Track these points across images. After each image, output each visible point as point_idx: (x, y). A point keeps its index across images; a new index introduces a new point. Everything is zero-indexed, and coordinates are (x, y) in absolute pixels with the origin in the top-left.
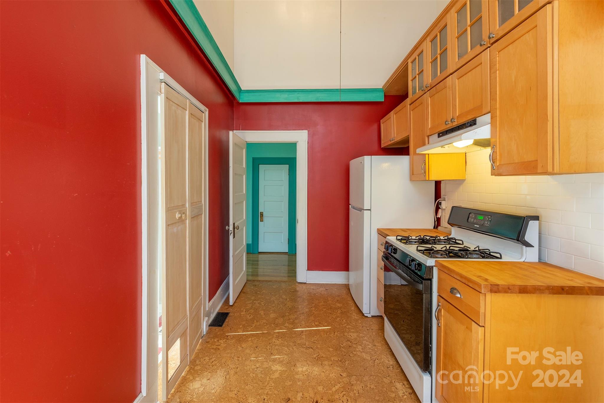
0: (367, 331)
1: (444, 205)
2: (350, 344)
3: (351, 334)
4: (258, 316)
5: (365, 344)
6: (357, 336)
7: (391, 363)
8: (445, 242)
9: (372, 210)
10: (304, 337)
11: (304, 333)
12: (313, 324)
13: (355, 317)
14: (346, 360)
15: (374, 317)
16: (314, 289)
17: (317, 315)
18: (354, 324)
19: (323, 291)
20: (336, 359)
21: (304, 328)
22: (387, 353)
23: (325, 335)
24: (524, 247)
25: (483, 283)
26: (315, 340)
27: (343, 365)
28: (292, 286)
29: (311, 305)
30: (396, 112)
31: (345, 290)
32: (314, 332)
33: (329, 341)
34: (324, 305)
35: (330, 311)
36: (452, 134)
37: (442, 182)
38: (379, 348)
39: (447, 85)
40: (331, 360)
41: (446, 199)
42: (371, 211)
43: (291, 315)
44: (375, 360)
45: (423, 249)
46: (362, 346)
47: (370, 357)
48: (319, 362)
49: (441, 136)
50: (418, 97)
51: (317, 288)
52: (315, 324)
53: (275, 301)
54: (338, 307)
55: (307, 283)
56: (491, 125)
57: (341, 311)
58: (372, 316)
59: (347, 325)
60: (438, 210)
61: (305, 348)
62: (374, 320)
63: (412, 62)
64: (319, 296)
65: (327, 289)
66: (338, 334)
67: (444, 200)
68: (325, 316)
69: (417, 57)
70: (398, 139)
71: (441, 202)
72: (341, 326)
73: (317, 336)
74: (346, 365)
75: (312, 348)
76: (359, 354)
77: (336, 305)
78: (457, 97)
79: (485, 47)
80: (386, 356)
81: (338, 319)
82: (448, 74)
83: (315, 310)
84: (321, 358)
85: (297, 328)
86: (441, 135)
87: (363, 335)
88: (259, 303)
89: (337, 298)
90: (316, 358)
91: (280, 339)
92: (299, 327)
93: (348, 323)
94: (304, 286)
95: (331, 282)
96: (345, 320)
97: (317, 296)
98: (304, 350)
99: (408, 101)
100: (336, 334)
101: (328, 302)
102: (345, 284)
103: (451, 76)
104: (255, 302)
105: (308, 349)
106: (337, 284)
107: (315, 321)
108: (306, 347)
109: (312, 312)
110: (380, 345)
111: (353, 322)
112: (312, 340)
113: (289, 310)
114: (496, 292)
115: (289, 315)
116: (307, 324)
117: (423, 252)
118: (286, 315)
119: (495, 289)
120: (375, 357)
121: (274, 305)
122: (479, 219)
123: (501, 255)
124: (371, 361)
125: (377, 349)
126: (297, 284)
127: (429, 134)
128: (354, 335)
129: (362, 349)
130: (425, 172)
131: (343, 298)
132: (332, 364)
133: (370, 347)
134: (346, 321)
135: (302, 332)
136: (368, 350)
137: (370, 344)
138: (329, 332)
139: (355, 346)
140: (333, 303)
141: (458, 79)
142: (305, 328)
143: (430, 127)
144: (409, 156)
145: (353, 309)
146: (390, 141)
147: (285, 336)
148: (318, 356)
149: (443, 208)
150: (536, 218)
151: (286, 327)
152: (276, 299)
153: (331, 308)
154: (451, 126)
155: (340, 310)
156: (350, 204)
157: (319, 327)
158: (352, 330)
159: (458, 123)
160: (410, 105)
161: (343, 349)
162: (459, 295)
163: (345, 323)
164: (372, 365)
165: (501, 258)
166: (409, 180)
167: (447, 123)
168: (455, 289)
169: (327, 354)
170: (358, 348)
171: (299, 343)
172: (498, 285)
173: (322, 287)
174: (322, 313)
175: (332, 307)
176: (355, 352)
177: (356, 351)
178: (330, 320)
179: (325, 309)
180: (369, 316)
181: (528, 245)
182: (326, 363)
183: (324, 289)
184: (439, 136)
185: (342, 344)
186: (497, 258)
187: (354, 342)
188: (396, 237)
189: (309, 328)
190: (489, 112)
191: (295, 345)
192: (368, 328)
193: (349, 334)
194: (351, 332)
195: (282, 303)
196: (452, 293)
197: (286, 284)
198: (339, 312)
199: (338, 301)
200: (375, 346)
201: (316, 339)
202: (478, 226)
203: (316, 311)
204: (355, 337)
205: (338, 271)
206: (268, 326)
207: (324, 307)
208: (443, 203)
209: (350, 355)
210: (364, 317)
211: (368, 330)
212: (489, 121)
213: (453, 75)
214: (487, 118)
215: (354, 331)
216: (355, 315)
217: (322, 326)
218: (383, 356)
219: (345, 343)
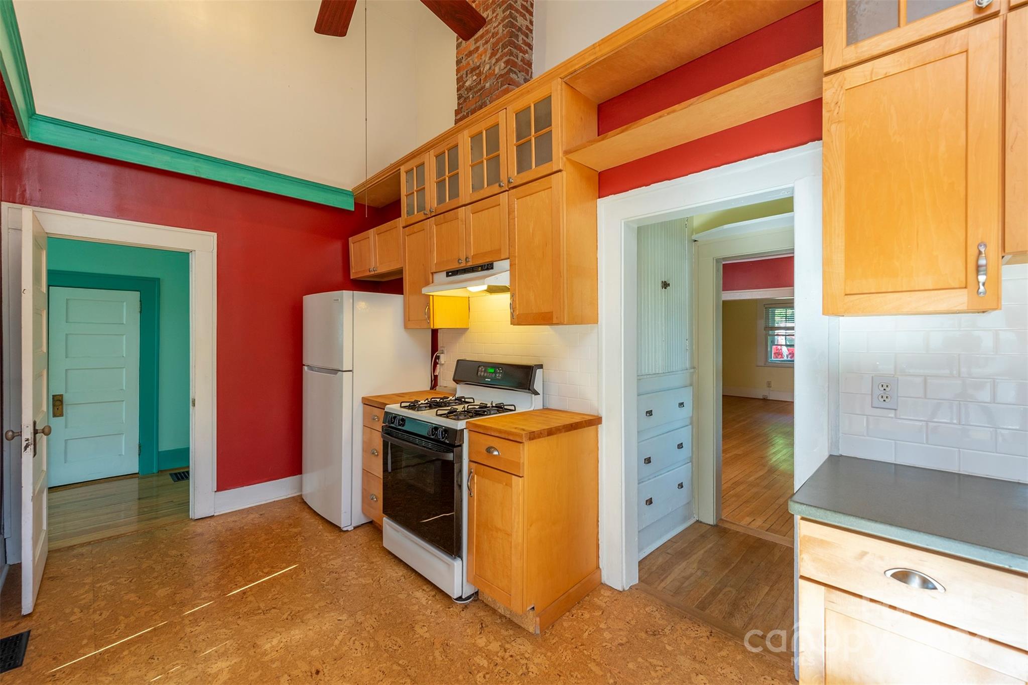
0: (354, 549)
1: (443, 359)
2: (336, 575)
3: (333, 562)
4: (124, 606)
5: (358, 566)
6: (342, 561)
7: (401, 574)
8: (456, 403)
9: (354, 371)
10: (251, 598)
11: (249, 594)
12: (261, 573)
13: (329, 538)
14: (338, 598)
15: (357, 529)
16: (236, 521)
17: (262, 558)
18: (331, 547)
19: (256, 519)
20: (322, 604)
21: (245, 586)
22: (391, 564)
23: (291, 581)
24: (533, 395)
25: (523, 433)
26: (275, 595)
27: (337, 607)
28: (184, 529)
29: (243, 547)
30: (379, 232)
31: (296, 506)
32: (267, 584)
33: (300, 586)
34: (268, 539)
35: (283, 544)
36: (465, 275)
37: (439, 331)
38: (378, 563)
39: (459, 217)
40: (316, 609)
41: (445, 352)
42: (353, 373)
43: (206, 576)
44: (380, 579)
45: (446, 412)
46: (354, 571)
47: (371, 580)
48: (297, 621)
49: (450, 276)
50: (417, 220)
51: (243, 518)
52: (263, 572)
53: (154, 566)
54: (295, 533)
55: (217, 516)
56: (510, 272)
57: (302, 537)
58: (355, 528)
59: (322, 553)
60: (436, 366)
61: (262, 614)
62: (358, 531)
63: (407, 172)
64: (251, 528)
65: (261, 513)
66: (311, 571)
67: (442, 353)
68: (277, 554)
69: (415, 168)
70: (383, 271)
71: (439, 356)
72: (312, 557)
73: (275, 587)
74: (342, 604)
75: (274, 608)
76: (353, 582)
77: (291, 532)
78: (472, 234)
79: (503, 189)
80: (390, 569)
81: (303, 550)
82: (460, 204)
83: (255, 552)
84: (297, 614)
85: (231, 592)
86: (450, 274)
87: (351, 557)
88: (111, 584)
89: (288, 521)
90: (289, 617)
91: (202, 622)
92: (233, 589)
93: (321, 549)
94: (212, 522)
95: (266, 501)
96: (314, 548)
97: (247, 529)
98: (262, 616)
99: (401, 222)
100: (307, 571)
101: (274, 533)
102: (293, 497)
103: (464, 207)
104: (98, 585)
105: (268, 611)
106: (277, 501)
107: (263, 568)
108: (263, 611)
109: (250, 557)
110: (378, 559)
111: (329, 546)
112: (270, 597)
113: (198, 569)
114: (533, 439)
115: (203, 578)
116: (248, 578)
117: (446, 416)
118: (194, 581)
119: (532, 436)
120: (378, 576)
121: (155, 574)
122: (490, 372)
123: (515, 408)
124: (375, 583)
125: (376, 565)
126: (193, 523)
127: (434, 270)
128: (337, 563)
129: (357, 575)
130: (429, 318)
131: (297, 518)
132: (319, 614)
133: (365, 567)
134: (316, 548)
135: (244, 592)
136: (365, 572)
137: (365, 564)
138: (295, 573)
139: (343, 575)
140: (283, 530)
141: (472, 214)
142: (247, 585)
143: (435, 262)
144: (402, 296)
145: (322, 527)
146: (370, 272)
147: (209, 614)
148: (291, 613)
149: (443, 363)
150: (541, 366)
151: (204, 599)
152: (154, 564)
153: (283, 539)
154: (465, 266)
155: (300, 536)
156: (304, 365)
157: (274, 574)
158: (332, 557)
159: (474, 264)
160: (404, 227)
161: (327, 587)
162: (496, 453)
163: (317, 552)
164: (378, 587)
165: (515, 410)
166: (403, 327)
167: (460, 261)
168: (492, 447)
169: (305, 603)
170: (351, 575)
171: (245, 612)
172: (534, 432)
173: (252, 514)
174: (269, 552)
175: (283, 536)
176: (347, 583)
177: (348, 580)
178: (289, 556)
179: (273, 544)
180: (350, 528)
181: (536, 393)
182: (310, 616)
183: (257, 516)
184: (448, 275)
185: (324, 581)
186: (511, 410)
187: (341, 571)
188: (400, 404)
189: (254, 583)
190: (509, 258)
191: (240, 617)
192: (355, 545)
193: (329, 563)
194: (330, 560)
195: (175, 565)
196: (489, 453)
197: (166, 530)
198: (300, 540)
199: (291, 525)
200: (372, 563)
201: (276, 593)
202: (489, 380)
203: (257, 552)
204: (340, 564)
205: (278, 479)
206: (160, 614)
207: (269, 541)
208: (442, 356)
209: (343, 589)
210: (342, 533)
211: (355, 547)
212: (508, 267)
213: (466, 207)
214: (506, 264)
215: (334, 556)
216: (328, 535)
217: (277, 570)
218: (387, 571)
219: (329, 577)
